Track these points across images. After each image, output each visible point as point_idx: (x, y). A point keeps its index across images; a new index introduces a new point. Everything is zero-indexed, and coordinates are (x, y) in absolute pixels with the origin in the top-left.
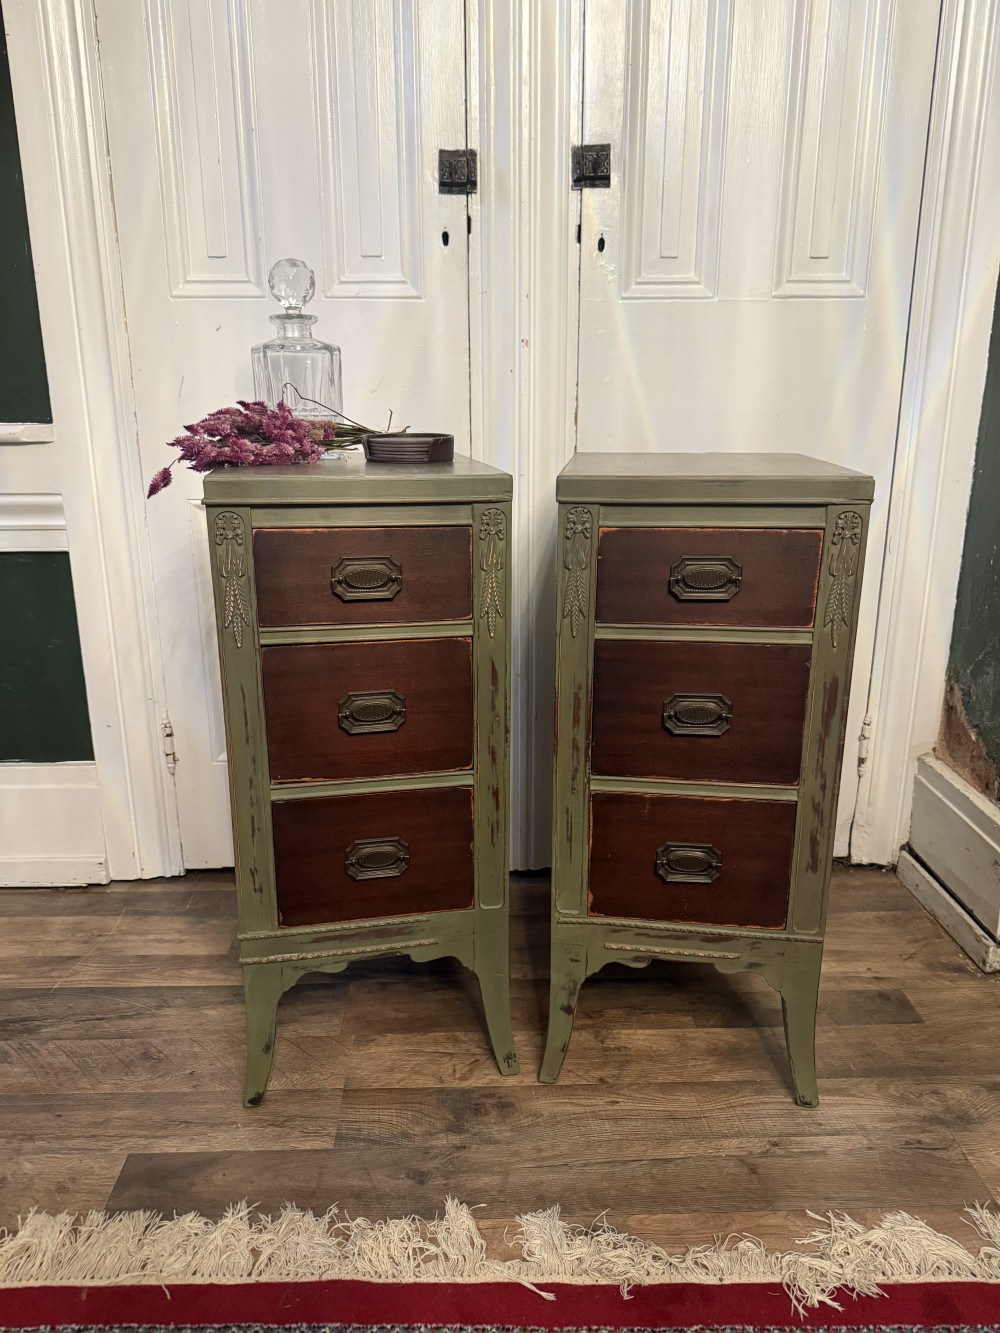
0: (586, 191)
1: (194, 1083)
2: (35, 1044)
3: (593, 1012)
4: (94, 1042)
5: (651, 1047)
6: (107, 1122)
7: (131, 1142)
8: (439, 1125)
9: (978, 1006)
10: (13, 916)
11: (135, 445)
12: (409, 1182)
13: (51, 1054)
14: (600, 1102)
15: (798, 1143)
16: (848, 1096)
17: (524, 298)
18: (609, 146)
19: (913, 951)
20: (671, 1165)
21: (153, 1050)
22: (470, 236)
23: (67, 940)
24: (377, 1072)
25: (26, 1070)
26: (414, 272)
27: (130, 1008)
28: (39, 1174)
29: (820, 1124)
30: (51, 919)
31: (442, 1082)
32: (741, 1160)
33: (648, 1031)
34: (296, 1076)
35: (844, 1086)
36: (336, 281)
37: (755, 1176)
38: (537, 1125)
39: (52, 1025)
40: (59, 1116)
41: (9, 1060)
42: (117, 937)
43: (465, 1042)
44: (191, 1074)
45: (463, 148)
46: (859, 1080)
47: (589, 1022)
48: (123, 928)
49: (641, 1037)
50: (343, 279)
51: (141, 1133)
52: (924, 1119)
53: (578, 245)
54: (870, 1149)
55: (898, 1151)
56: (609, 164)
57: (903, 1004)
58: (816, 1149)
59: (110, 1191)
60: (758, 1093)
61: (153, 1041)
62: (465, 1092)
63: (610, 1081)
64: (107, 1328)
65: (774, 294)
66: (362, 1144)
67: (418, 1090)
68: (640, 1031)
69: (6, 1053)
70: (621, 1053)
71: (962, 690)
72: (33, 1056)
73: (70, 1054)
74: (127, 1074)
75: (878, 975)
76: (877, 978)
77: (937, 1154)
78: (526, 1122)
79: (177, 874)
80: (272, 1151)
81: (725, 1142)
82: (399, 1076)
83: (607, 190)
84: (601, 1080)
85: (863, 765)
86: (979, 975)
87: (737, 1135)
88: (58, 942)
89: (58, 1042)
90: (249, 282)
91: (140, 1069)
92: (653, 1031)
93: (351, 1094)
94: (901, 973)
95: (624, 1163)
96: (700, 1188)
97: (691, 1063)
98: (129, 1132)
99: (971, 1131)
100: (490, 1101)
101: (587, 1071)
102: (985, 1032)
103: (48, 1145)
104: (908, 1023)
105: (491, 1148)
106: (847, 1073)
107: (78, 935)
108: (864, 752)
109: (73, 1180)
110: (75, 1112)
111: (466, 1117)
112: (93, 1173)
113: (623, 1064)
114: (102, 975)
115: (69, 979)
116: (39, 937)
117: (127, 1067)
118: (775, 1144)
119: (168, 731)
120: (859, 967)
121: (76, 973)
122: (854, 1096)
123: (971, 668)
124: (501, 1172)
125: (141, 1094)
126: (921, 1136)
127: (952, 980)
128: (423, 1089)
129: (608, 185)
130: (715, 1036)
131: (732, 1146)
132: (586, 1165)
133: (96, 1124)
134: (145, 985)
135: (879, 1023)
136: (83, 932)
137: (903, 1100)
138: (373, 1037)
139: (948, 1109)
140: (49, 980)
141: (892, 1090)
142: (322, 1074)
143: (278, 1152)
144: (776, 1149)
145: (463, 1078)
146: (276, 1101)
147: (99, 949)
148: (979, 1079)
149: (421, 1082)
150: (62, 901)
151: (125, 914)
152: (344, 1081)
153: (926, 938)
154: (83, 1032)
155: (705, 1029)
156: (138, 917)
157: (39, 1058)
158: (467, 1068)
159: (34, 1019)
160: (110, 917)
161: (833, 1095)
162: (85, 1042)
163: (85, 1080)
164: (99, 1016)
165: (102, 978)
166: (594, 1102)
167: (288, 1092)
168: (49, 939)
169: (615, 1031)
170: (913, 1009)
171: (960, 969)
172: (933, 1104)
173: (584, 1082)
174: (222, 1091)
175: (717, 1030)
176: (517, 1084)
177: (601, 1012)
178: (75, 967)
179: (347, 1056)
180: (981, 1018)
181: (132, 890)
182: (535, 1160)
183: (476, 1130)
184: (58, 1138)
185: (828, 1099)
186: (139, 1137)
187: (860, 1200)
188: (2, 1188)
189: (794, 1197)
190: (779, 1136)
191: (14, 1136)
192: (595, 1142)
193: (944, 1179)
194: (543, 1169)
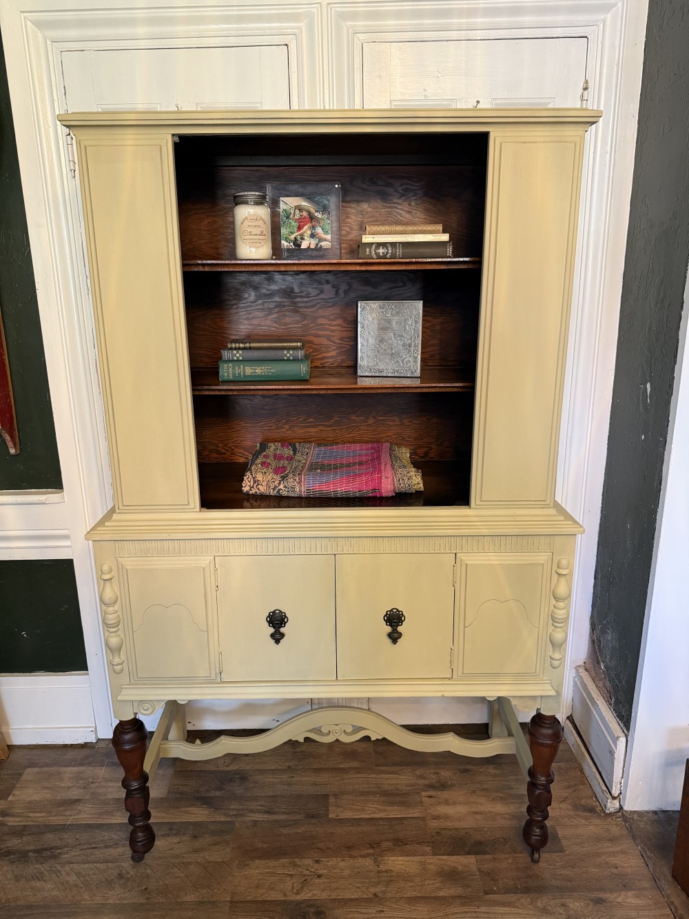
1: (147, 896)
2: (58, 867)
3: (375, 843)
4: (91, 865)
5: (405, 870)
9: (598, 839)
10: (43, 766)
13: (68, 874)
14: (373, 911)
16: (513, 907)
19: (567, 794)
21: (124, 871)
23: (73, 786)
24: (249, 888)
25: (54, 886)
27: (111, 839)
30: (64, 769)
31: (285, 896)
33: (405, 858)
34: (204, 891)
35: (512, 900)
39: (67, 853)
41: (44, 879)
42: (103, 784)
43: (300, 866)
44: (146, 889)
46: (520, 895)
47: (371, 851)
48: (105, 776)
49: (400, 863)
57: (555, 837)
60: (463, 905)
61: (124, 865)
62: (298, 903)
63: (380, 895)
67: (271, 901)
68: (400, 858)
69: (42, 873)
70: (388, 875)
71: (597, 636)
72: (57, 875)
73: (78, 875)
74: (110, 890)
82: (262, 891)
84: (375, 895)
86: (603, 815)
88: (69, 788)
89: (71, 865)
91: (117, 885)
92: (408, 858)
93: (235, 905)
94: (557, 813)
97: (427, 882)
100: (312, 910)
101: (367, 888)
102: (599, 859)
104: (556, 852)
106: (514, 890)
107: (80, 782)
113: (389, 882)
115: (76, 817)
116: (57, 784)
117: (109, 883)
121: (80, 812)
122: (518, 907)
123: (601, 626)
125: (118, 904)
127: (586, 819)
128: (275, 901)
130: (443, 862)
134: (119, 822)
136: (83, 779)
137: (545, 911)
138: (247, 863)
139: (568, 917)
140: (64, 818)
141: (539, 904)
142: (219, 890)
145: (298, 893)
146: (193, 909)
147: (93, 793)
148: (590, 895)
149: (275, 896)
150: (70, 755)
151: (107, 765)
152: (230, 895)
153: (576, 785)
154: (85, 857)
155: (437, 857)
156: (114, 767)
157: (61, 877)
158: (300, 886)
159: (57, 848)
160: (98, 768)
161: (505, 906)
162: (86, 866)
163: (87, 893)
164: (93, 846)
165: (94, 816)
166: (370, 911)
167: (200, 903)
168: (63, 785)
169: (386, 858)
170: (559, 841)
171: (592, 810)
172: (561, 914)
173: (366, 896)
174: (163, 902)
175: (444, 857)
176: (327, 897)
177: (379, 843)
178: (79, 808)
179: (233, 876)
180: (598, 849)
181: (110, 745)
185: (502, 909)
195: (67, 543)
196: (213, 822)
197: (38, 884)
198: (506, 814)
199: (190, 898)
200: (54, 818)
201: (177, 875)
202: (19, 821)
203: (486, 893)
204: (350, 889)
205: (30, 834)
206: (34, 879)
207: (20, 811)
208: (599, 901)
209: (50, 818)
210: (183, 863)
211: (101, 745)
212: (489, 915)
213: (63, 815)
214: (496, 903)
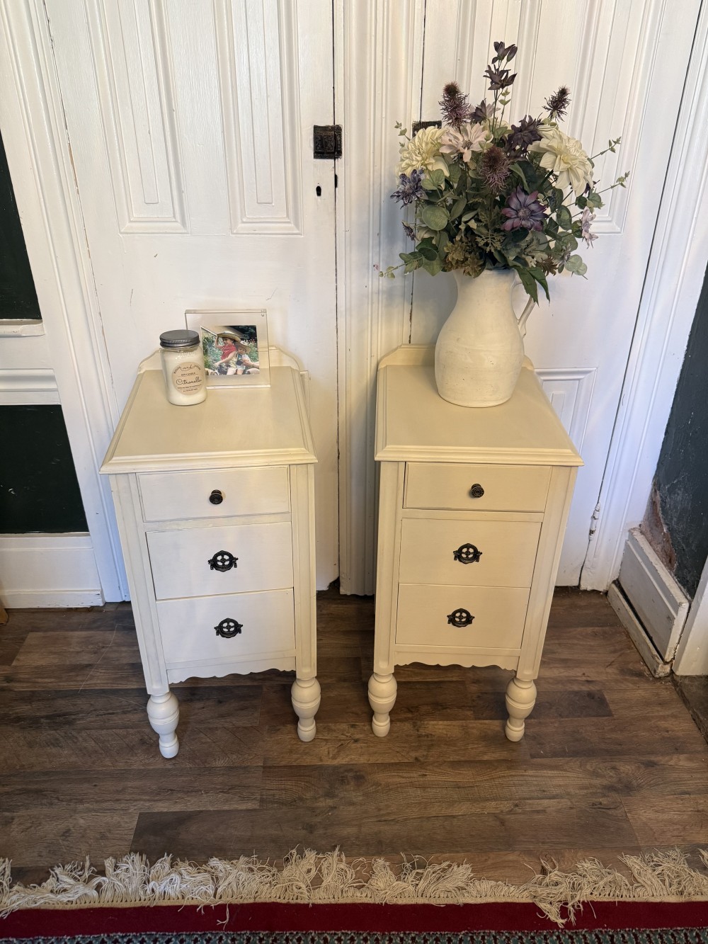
1: (174, 761)
2: (74, 733)
3: (412, 708)
4: (110, 731)
5: (447, 734)
6: (124, 789)
7: (140, 804)
8: (321, 791)
9: (647, 703)
10: (46, 631)
11: (102, 336)
12: (304, 832)
13: (85, 740)
14: (415, 775)
15: (530, 804)
16: (562, 771)
17: (376, 235)
18: (440, 122)
19: (613, 659)
20: (455, 819)
21: (146, 737)
22: (337, 189)
23: (83, 651)
24: (282, 753)
25: (71, 752)
26: (296, 215)
27: (129, 705)
28: (89, 826)
29: (544, 791)
30: (71, 633)
31: (321, 760)
32: (495, 816)
33: (445, 722)
34: (234, 756)
35: (560, 764)
36: (240, 221)
37: (503, 827)
38: (377, 792)
39: (82, 719)
40: (95, 785)
41: (60, 745)
42: (115, 648)
43: (335, 731)
45: (332, 124)
46: (569, 759)
47: (410, 715)
48: (117, 641)
49: (441, 727)
50: (244, 220)
51: (145, 798)
52: (605, 787)
54: (571, 808)
55: (588, 810)
57: (602, 702)
58: (540, 808)
59: (132, 838)
60: (509, 768)
61: (145, 730)
62: (335, 768)
63: (422, 759)
66: (276, 805)
67: (307, 766)
68: (441, 722)
69: (57, 739)
70: (429, 739)
71: (661, 497)
72: (73, 741)
73: (96, 741)
74: (132, 756)
75: (589, 679)
76: (588, 681)
77: (610, 812)
78: (372, 789)
80: (224, 811)
81: (488, 804)
82: (295, 756)
84: (416, 759)
85: (592, 535)
86: (651, 679)
87: (495, 799)
88: (78, 652)
89: (88, 731)
90: (176, 221)
91: (140, 751)
92: (449, 723)
93: (268, 770)
94: (603, 677)
95: (428, 818)
96: (471, 835)
97: (470, 746)
98: (138, 797)
99: (631, 796)
100: (351, 774)
101: (408, 753)
102: (649, 723)
103: (91, 807)
104: (604, 716)
105: (351, 808)
106: (563, 754)
107: (89, 647)
108: (594, 526)
109: (110, 831)
110: (105, 783)
111: (336, 786)
112: (120, 826)
113: (430, 747)
115: (88, 683)
116: (64, 648)
117: (131, 749)
118: (516, 805)
120: (576, 673)
121: (92, 677)
122: (565, 770)
123: (668, 486)
124: (356, 825)
125: (142, 770)
126: (604, 799)
127: (635, 683)
128: (310, 766)
130: (486, 726)
131: (491, 807)
132: (406, 820)
133: (118, 792)
135: (586, 716)
136: (92, 644)
137: (595, 774)
138: (278, 727)
139: (620, 780)
140: (75, 683)
141: (588, 767)
142: (249, 755)
143: (227, 811)
144: (517, 808)
145: (334, 758)
146: (223, 774)
147: (104, 658)
148: (641, 758)
149: (310, 761)
150: (75, 619)
151: (117, 630)
152: (263, 760)
153: (622, 649)
154: (102, 723)
155: (480, 721)
156: (126, 632)
157: (79, 744)
158: (336, 750)
159: (71, 714)
160: (108, 632)
161: (553, 770)
162: (104, 732)
163: (107, 759)
164: (111, 711)
165: (108, 682)
166: (412, 775)
167: (230, 768)
168: (71, 650)
169: (426, 722)
170: (607, 705)
171: (639, 674)
172: (611, 777)
173: (406, 761)
174: (191, 768)
175: (487, 721)
176: (366, 762)
177: (417, 707)
178: (91, 673)
179: (264, 741)
180: (648, 713)
181: (120, 609)
182: (376, 816)
183: (343, 796)
184: (97, 802)
185: (550, 773)
186: (145, 800)
187: (562, 843)
188: (69, 836)
189: (524, 842)
190: (520, 799)
191: (71, 800)
192: (412, 804)
193: (612, 829)
194: (383, 823)
195: (52, 386)
196: (238, 687)
197: (54, 750)
198: (551, 678)
199: (220, 763)
200: (65, 684)
201: (203, 740)
202: (27, 687)
203: (533, 756)
204: (389, 753)
205: (39, 700)
206: (49, 746)
207: (27, 676)
208: (651, 764)
209: (60, 684)
210: (210, 729)
211: (109, 608)
212: (537, 779)
213: (74, 681)
214: (543, 767)
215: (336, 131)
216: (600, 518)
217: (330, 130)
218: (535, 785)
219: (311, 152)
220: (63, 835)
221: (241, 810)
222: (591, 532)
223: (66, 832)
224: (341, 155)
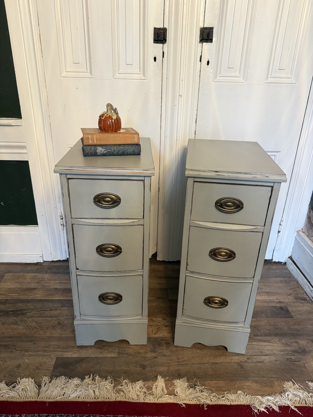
0: (204, 44)
2: (25, 319)
4: (43, 318)
6: (49, 346)
7: (57, 353)
8: (149, 349)
9: (310, 313)
10: (15, 273)
11: (50, 127)
12: (140, 369)
13: (31, 322)
15: (255, 358)
16: (270, 343)
17: (181, 81)
18: (213, 28)
19: (291, 292)
20: (218, 365)
21: (61, 322)
22: (164, 58)
23: (32, 282)
25: (24, 328)
26: (144, 71)
27: (53, 307)
28: (30, 363)
29: (262, 352)
30: (26, 274)
31: (149, 335)
32: (239, 364)
35: (269, 339)
36: (117, 73)
37: (242, 369)
38: (177, 350)
39: (30, 312)
40: (35, 344)
41: (18, 324)
42: (48, 281)
43: (155, 321)
45: (162, 27)
46: (273, 337)
48: (49, 278)
50: (119, 72)
51: (59, 350)
52: (292, 351)
53: (200, 63)
54: (276, 361)
55: (285, 361)
56: (213, 35)
57: (287, 311)
58: (260, 360)
59: (52, 369)
61: (61, 318)
62: (156, 338)
64: (55, 415)
65: (265, 82)
66: (126, 355)
69: (17, 321)
72: (25, 323)
73: (36, 323)
74: (54, 330)
75: (280, 301)
76: (279, 302)
77: (296, 363)
78: (174, 349)
79: (64, 259)
80: (99, 357)
81: (234, 358)
83: (211, 44)
85: (279, 233)
86: (310, 302)
88: (29, 283)
89: (32, 318)
90: (88, 72)
91: (58, 328)
94: (287, 300)
95: (204, 364)
96: (226, 372)
98: (56, 350)
99: (306, 355)
100: (164, 342)
103: (32, 354)
104: (289, 318)
105: (164, 358)
106: (270, 335)
107: (35, 280)
108: (280, 229)
109: (41, 366)
110: (40, 343)
111: (156, 347)
112: (46, 363)
114: (43, 295)
115: (34, 296)
116: (23, 281)
117: (54, 327)
118: (248, 359)
119: (61, 218)
120: (274, 298)
121: (36, 294)
122: (272, 343)
124: (167, 366)
125: (59, 337)
126: (292, 357)
127: (302, 303)
129: (212, 42)
131: (236, 359)
132: (192, 364)
133: (46, 347)
134: (57, 299)
135: (280, 317)
136: (37, 279)
137: (287, 345)
139: (300, 348)
140: (27, 296)
141: (283, 341)
143: (101, 357)
144: (249, 360)
145: (155, 334)
147: (42, 286)
148: (309, 338)
150: (29, 268)
151: (49, 273)
153: (294, 288)
154: (40, 315)
156: (53, 274)
157: (27, 324)
158: (156, 330)
159: (24, 310)
160: (44, 274)
161: (266, 342)
162: (41, 319)
163: (41, 331)
164: (44, 309)
165: (44, 296)
168: (26, 281)
170: (290, 313)
171: (304, 299)
172: (295, 346)
176: (171, 336)
178: (35, 292)
180: (311, 317)
181: (51, 264)
182: (177, 362)
183: (160, 352)
184: (35, 351)
185: (264, 344)
186: (59, 351)
187: (273, 378)
188: (20, 367)
189: (254, 376)
190: (250, 356)
191: (21, 350)
192: (195, 356)
193: (298, 371)
194: (180, 365)
195: (25, 151)
197: (15, 326)
198: (261, 300)
200: (22, 296)
202: (3, 297)
203: (255, 336)
205: (9, 303)
206: (12, 324)
207: (4, 293)
209: (20, 296)
211: (46, 264)
212: (258, 346)
213: (28, 295)
214: (260, 341)
215: (165, 30)
216: (283, 225)
217: (162, 30)
218: (257, 349)
219: (152, 40)
220: (17, 367)
221: (109, 357)
222: (279, 232)
223: (18, 366)
224: (166, 42)
